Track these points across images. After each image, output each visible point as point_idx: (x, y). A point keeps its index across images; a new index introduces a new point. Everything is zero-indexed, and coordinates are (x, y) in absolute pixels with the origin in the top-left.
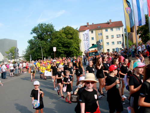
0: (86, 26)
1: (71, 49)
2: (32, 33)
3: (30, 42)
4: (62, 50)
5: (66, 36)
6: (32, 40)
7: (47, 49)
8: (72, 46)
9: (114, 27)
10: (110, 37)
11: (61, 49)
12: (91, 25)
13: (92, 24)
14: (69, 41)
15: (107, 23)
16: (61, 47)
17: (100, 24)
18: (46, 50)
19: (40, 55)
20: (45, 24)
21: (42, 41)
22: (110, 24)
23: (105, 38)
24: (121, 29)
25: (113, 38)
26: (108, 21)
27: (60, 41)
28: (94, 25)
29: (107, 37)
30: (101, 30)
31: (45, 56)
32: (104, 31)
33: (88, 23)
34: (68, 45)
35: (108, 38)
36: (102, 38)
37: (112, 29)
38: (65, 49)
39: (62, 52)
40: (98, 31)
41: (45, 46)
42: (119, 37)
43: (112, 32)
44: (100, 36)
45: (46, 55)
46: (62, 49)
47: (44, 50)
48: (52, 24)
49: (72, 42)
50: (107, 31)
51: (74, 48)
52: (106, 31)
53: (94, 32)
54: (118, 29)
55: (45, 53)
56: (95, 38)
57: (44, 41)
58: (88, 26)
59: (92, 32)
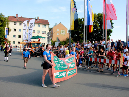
0: (15, 17)
9: (41, 24)
10: (36, 32)
12: (19, 17)
13: (21, 17)
15: (34, 19)
17: (28, 18)
22: (38, 20)
24: (47, 26)
25: (39, 33)
26: (36, 18)
28: (23, 18)
29: (34, 31)
33: (17, 15)
35: (34, 33)
37: (39, 25)
42: (44, 33)
43: (39, 27)
44: (28, 29)
50: (35, 26)
51: (2, 36)
54: (44, 26)
56: (22, 30)
58: (16, 18)
59: (21, 24)
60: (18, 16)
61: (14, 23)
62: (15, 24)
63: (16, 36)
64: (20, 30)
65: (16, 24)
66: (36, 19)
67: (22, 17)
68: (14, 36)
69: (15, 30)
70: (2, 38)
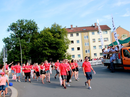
0: (70, 29)
1: (60, 51)
2: (8, 30)
3: (6, 41)
4: (47, 52)
5: (53, 35)
6: (8, 38)
7: (28, 50)
8: (61, 48)
10: (97, 40)
11: (47, 50)
12: (75, 28)
13: (76, 27)
14: (58, 40)
15: (91, 26)
16: (47, 48)
17: (84, 27)
18: (26, 51)
19: (18, 57)
20: (26, 21)
21: (22, 40)
23: (91, 41)
24: (108, 32)
25: (100, 41)
27: (47, 39)
29: (94, 40)
30: (87, 33)
31: (25, 58)
32: (90, 33)
33: (72, 25)
34: (57, 46)
35: (95, 42)
36: (89, 41)
37: (98, 32)
38: (52, 51)
39: (49, 54)
40: (84, 33)
41: (25, 47)
42: (106, 40)
44: (86, 39)
45: (27, 58)
46: (49, 51)
47: (24, 51)
48: (34, 21)
49: (61, 42)
50: (94, 34)
51: (63, 50)
52: (92, 34)
53: (80, 34)
54: (105, 32)
55: (24, 55)
56: (80, 41)
57: (24, 40)
58: (72, 29)
59: (78, 34)
60: (73, 27)
61: (71, 34)
62: (71, 36)
63: (74, 49)
64: (78, 41)
65: (73, 36)
66: (94, 27)
67: (78, 27)
68: (73, 49)
69: (72, 42)
70: (63, 52)
